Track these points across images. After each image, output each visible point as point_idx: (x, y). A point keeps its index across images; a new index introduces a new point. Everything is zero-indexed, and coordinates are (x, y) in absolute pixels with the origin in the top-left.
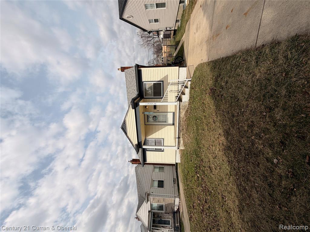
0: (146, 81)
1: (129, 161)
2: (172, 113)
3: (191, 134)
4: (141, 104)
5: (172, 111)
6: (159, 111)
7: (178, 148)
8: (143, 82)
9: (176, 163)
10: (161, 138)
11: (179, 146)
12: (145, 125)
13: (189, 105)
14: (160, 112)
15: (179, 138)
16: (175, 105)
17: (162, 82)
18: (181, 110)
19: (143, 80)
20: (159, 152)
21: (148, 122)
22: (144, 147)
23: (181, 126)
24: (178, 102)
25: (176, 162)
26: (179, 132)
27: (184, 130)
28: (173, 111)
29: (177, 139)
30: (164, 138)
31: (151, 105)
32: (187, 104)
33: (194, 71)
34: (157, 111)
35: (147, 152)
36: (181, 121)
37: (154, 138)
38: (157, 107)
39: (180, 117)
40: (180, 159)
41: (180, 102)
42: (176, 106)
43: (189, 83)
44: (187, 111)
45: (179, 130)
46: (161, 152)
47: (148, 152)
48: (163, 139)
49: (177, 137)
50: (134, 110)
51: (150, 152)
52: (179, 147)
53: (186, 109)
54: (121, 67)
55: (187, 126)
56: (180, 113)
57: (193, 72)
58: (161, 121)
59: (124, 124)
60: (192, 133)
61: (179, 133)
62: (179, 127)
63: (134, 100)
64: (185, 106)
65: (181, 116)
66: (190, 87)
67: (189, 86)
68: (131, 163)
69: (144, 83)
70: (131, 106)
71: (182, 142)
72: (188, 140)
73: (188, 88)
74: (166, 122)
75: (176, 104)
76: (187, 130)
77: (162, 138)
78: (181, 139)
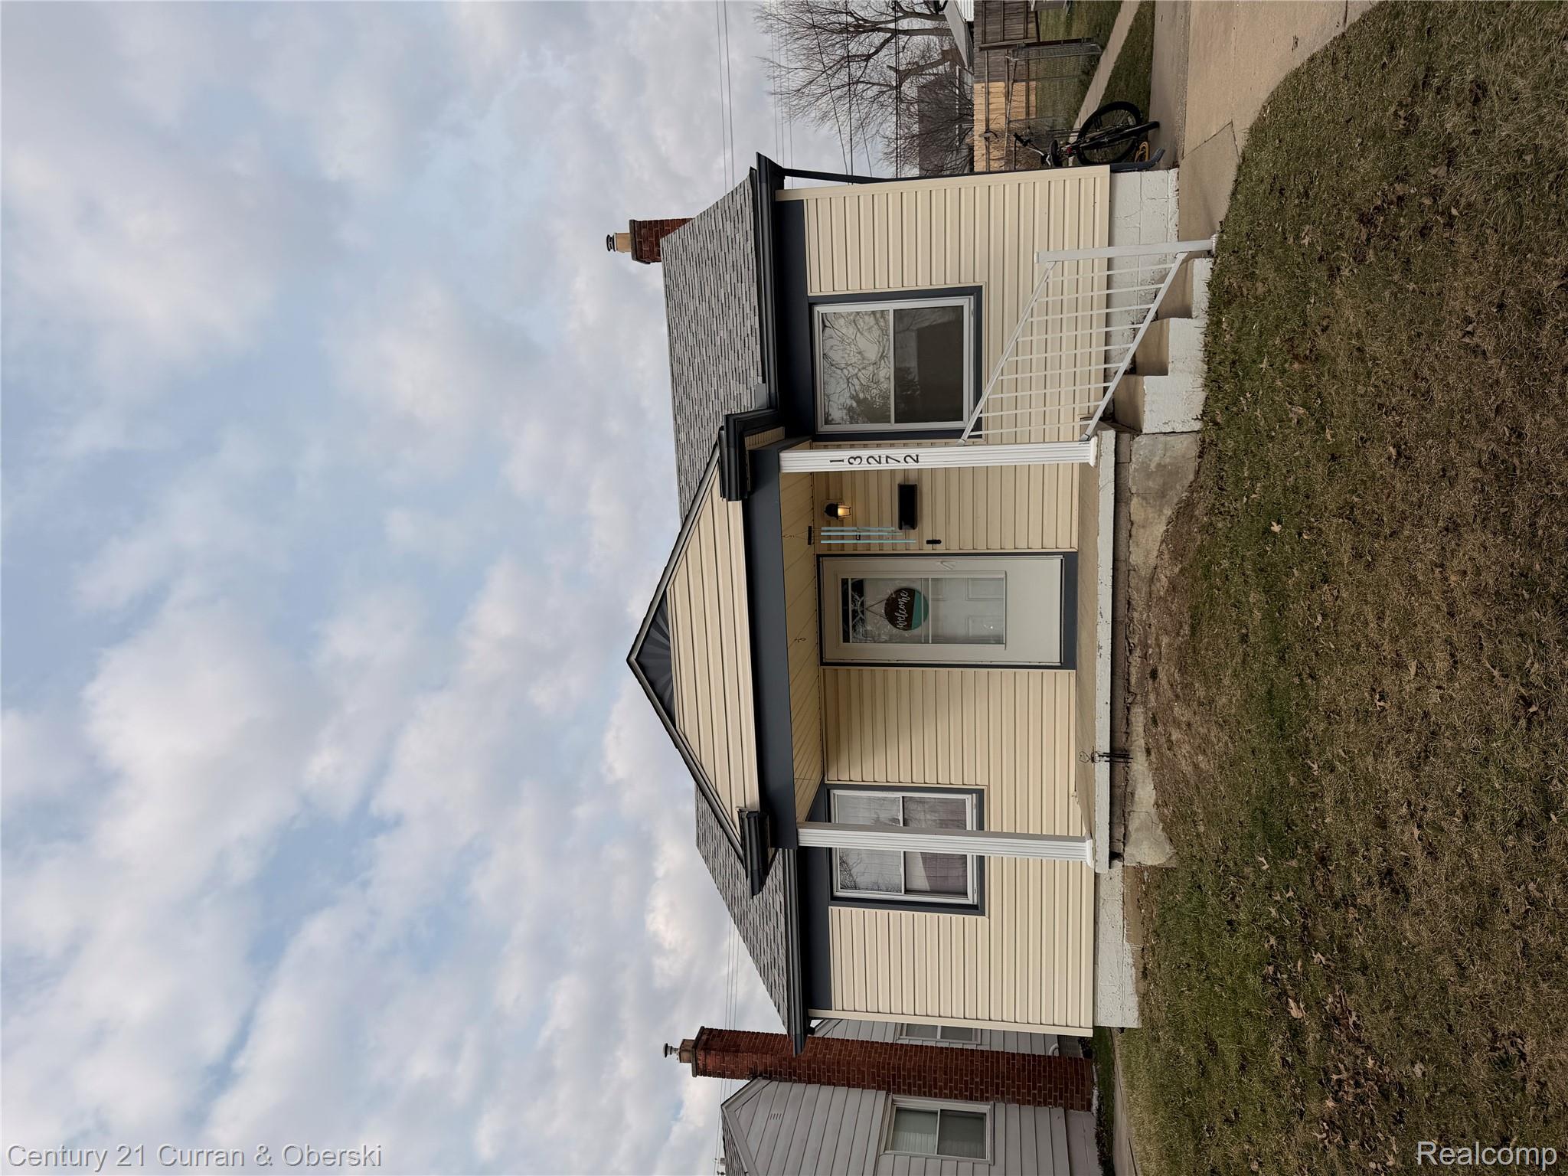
0: (840, 290)
1: (668, 1049)
2: (1056, 562)
3: (1226, 682)
4: (798, 461)
5: (1050, 546)
6: (940, 548)
7: (1114, 856)
8: (811, 306)
9: (1096, 1028)
10: (957, 783)
11: (1119, 833)
12: (822, 664)
13: (1201, 455)
14: (955, 549)
15: (1118, 755)
16: (1084, 467)
17: (966, 303)
18: (1135, 501)
19: (814, 290)
20: (945, 917)
21: (846, 639)
22: (812, 837)
23: (1138, 652)
24: (1110, 435)
25: (1103, 1022)
26: (1120, 704)
27: (1162, 676)
28: (1065, 547)
29: (1102, 769)
30: (981, 781)
31: (875, 466)
32: (1187, 447)
33: (1236, 160)
34: (928, 549)
35: (834, 910)
36: (1138, 599)
37: (893, 779)
38: (928, 505)
39: (1122, 567)
40: (1130, 988)
41: (1125, 437)
42: (1087, 473)
43: (1202, 270)
44: (1184, 511)
45: (1120, 682)
46: (957, 918)
47: (845, 911)
48: (980, 793)
49: (1103, 745)
50: (739, 504)
51: (857, 911)
52: (1119, 848)
53: (1179, 492)
54: (633, 223)
55: (1186, 629)
56: (1124, 534)
57: (1231, 174)
58: (961, 631)
59: (655, 634)
60: (1235, 675)
61: (1119, 714)
62: (1121, 660)
63: (738, 427)
64: (1168, 472)
65: (1136, 557)
66: (1205, 305)
67: (1200, 296)
68: (689, 1066)
69: (820, 309)
70: (716, 475)
71: (1145, 793)
72: (1203, 746)
73: (1190, 316)
74: (999, 640)
75: (1089, 453)
76: (1188, 659)
77: (970, 782)
78: (1140, 766)
